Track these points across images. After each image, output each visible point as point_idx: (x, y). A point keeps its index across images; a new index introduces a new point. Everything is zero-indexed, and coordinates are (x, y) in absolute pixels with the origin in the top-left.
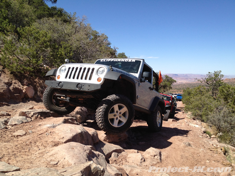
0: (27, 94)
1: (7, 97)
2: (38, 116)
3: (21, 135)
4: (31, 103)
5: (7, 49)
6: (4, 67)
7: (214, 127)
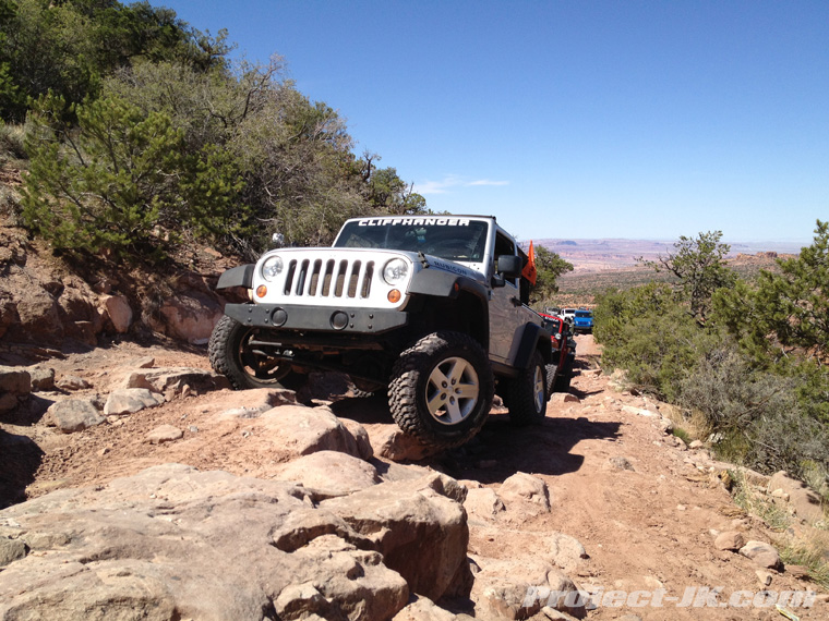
0: (110, 319)
1: (54, 331)
2: (180, 387)
3: (173, 437)
4: (125, 348)
5: (41, 174)
6: (33, 232)
7: (699, 414)
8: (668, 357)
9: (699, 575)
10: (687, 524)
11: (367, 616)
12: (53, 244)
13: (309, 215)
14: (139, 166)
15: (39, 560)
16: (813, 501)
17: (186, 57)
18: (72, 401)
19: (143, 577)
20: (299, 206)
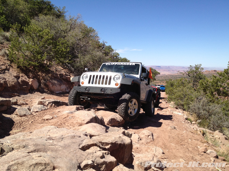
0: (32, 86)
1: (17, 89)
2: (52, 105)
3: (50, 119)
4: (37, 94)
5: (14, 46)
6: (12, 61)
7: (195, 114)
8: (186, 99)
9: (195, 159)
10: (192, 145)
11: (105, 169)
12: (17, 65)
13: (88, 58)
14: (41, 44)
15: (16, 152)
16: (226, 139)
17: (54, 14)
18: (22, 108)
19: (45, 157)
20: (85, 56)
